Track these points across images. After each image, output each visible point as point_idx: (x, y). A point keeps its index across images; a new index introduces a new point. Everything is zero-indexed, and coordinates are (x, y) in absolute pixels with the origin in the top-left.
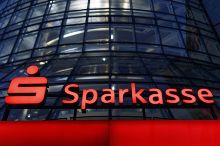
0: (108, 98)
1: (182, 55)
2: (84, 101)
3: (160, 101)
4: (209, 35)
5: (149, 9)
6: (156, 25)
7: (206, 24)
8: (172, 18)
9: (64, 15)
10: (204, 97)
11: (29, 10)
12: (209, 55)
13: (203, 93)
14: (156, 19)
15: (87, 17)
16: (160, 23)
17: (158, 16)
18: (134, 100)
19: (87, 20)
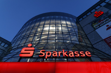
0: (55, 55)
1: (78, 43)
2: (47, 56)
4: (85, 37)
5: (67, 30)
6: (69, 34)
7: (84, 34)
8: (74, 32)
9: (42, 32)
10: (88, 54)
11: (32, 30)
12: (86, 43)
13: (87, 53)
14: (69, 33)
15: (49, 32)
16: (70, 34)
17: (70, 32)
18: (64, 55)
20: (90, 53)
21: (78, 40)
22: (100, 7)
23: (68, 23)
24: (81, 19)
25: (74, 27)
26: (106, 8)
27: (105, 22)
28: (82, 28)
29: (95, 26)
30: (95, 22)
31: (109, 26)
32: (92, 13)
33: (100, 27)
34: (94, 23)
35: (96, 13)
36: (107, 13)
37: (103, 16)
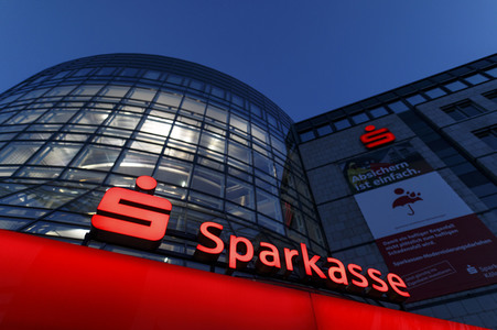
1: (278, 231)
3: (344, 280)
4: (311, 214)
6: (253, 184)
7: (308, 199)
8: (273, 182)
9: (132, 135)
10: (398, 287)
12: (309, 240)
13: (394, 279)
14: (254, 176)
16: (258, 182)
17: (257, 173)
19: (163, 150)
20: (402, 284)
21: (278, 216)
22: (386, 113)
23: (258, 134)
24: (311, 135)
25: (276, 159)
26: (406, 126)
27: (392, 175)
28: (305, 172)
29: (354, 180)
30: (359, 163)
31: (405, 194)
32: (353, 125)
33: (373, 187)
34: (354, 167)
35: (368, 132)
36: (406, 144)
37: (391, 151)
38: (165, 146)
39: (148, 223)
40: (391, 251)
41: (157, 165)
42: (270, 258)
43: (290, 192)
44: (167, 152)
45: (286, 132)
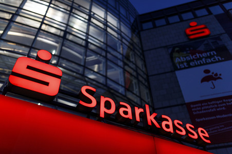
1: (120, 91)
3: (171, 130)
4: (144, 82)
5: (102, 40)
6: (106, 57)
7: (143, 71)
8: (120, 56)
9: (17, 11)
10: (203, 136)
12: (141, 99)
13: (202, 132)
14: (107, 52)
16: (109, 56)
17: (109, 49)
19: (41, 26)
20: (207, 135)
21: (121, 81)
22: (206, 13)
23: (112, 21)
24: (150, 25)
25: (124, 40)
26: (219, 24)
27: (204, 60)
28: (143, 51)
29: (177, 60)
30: (182, 48)
31: (210, 74)
32: (182, 20)
33: (190, 67)
34: (178, 52)
36: (217, 38)
37: (206, 42)
38: (42, 23)
39: (47, 84)
40: (196, 111)
41: (36, 36)
42: (126, 113)
43: (131, 65)
44: (44, 27)
45: (132, 20)
